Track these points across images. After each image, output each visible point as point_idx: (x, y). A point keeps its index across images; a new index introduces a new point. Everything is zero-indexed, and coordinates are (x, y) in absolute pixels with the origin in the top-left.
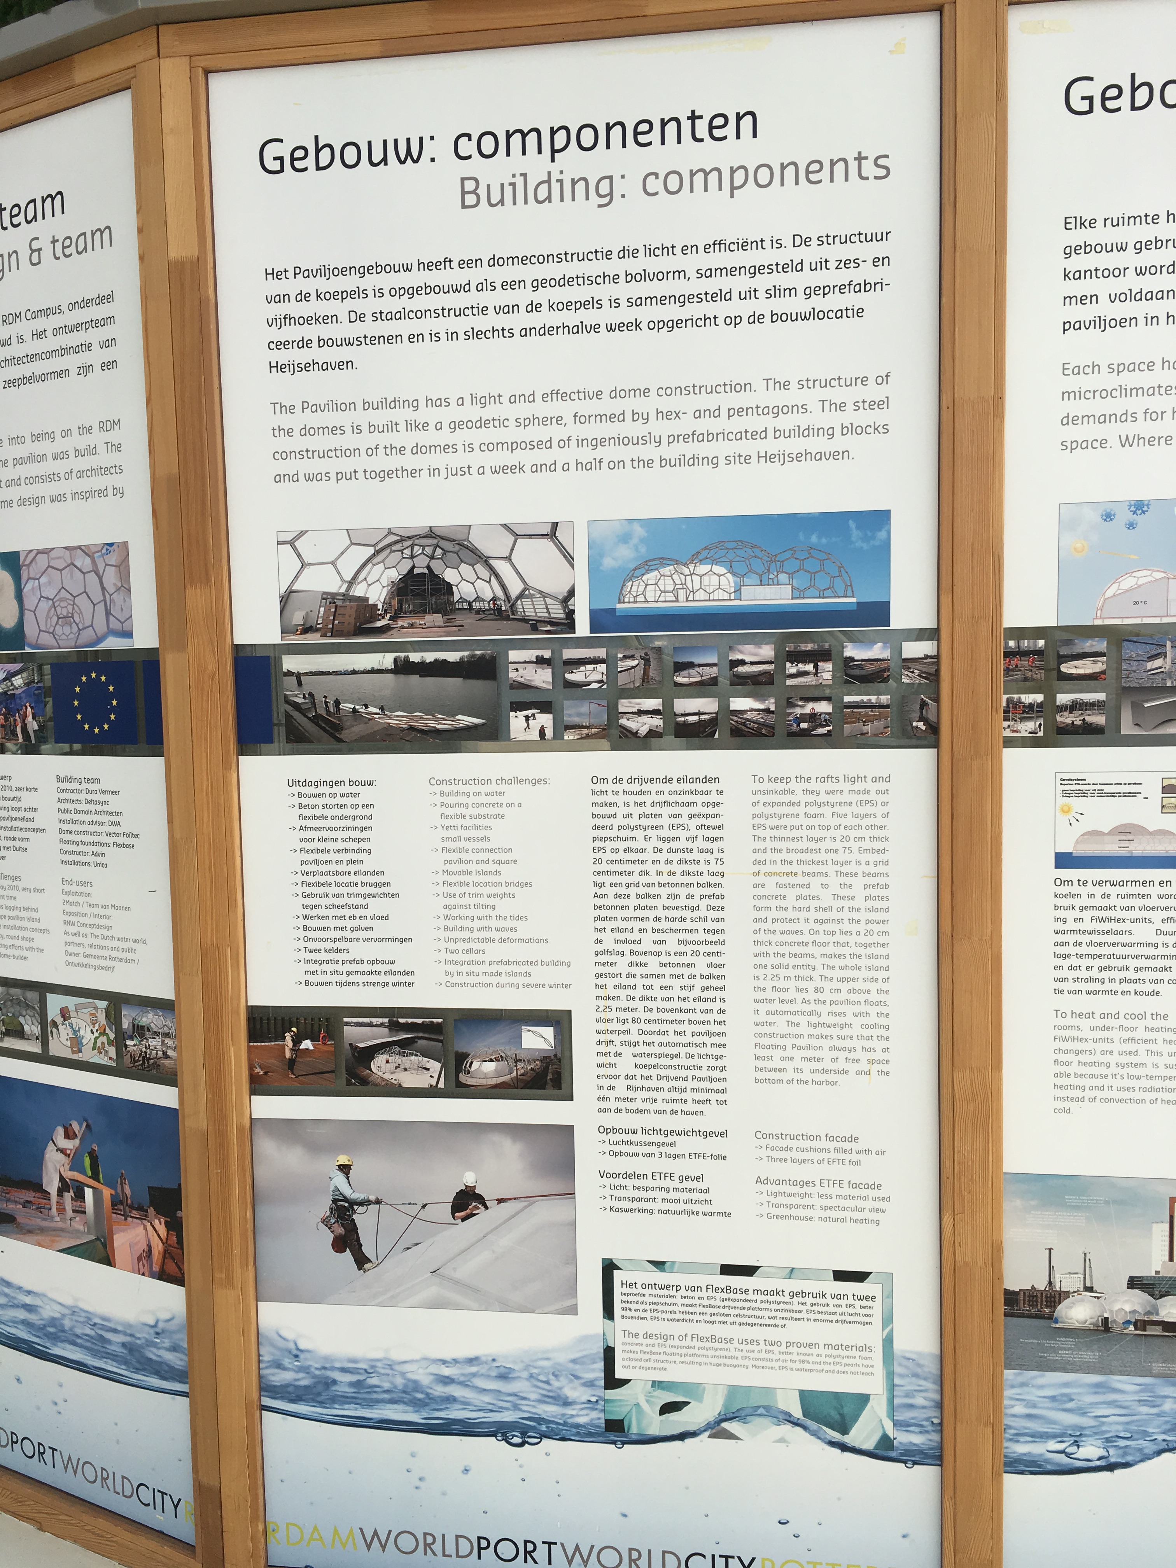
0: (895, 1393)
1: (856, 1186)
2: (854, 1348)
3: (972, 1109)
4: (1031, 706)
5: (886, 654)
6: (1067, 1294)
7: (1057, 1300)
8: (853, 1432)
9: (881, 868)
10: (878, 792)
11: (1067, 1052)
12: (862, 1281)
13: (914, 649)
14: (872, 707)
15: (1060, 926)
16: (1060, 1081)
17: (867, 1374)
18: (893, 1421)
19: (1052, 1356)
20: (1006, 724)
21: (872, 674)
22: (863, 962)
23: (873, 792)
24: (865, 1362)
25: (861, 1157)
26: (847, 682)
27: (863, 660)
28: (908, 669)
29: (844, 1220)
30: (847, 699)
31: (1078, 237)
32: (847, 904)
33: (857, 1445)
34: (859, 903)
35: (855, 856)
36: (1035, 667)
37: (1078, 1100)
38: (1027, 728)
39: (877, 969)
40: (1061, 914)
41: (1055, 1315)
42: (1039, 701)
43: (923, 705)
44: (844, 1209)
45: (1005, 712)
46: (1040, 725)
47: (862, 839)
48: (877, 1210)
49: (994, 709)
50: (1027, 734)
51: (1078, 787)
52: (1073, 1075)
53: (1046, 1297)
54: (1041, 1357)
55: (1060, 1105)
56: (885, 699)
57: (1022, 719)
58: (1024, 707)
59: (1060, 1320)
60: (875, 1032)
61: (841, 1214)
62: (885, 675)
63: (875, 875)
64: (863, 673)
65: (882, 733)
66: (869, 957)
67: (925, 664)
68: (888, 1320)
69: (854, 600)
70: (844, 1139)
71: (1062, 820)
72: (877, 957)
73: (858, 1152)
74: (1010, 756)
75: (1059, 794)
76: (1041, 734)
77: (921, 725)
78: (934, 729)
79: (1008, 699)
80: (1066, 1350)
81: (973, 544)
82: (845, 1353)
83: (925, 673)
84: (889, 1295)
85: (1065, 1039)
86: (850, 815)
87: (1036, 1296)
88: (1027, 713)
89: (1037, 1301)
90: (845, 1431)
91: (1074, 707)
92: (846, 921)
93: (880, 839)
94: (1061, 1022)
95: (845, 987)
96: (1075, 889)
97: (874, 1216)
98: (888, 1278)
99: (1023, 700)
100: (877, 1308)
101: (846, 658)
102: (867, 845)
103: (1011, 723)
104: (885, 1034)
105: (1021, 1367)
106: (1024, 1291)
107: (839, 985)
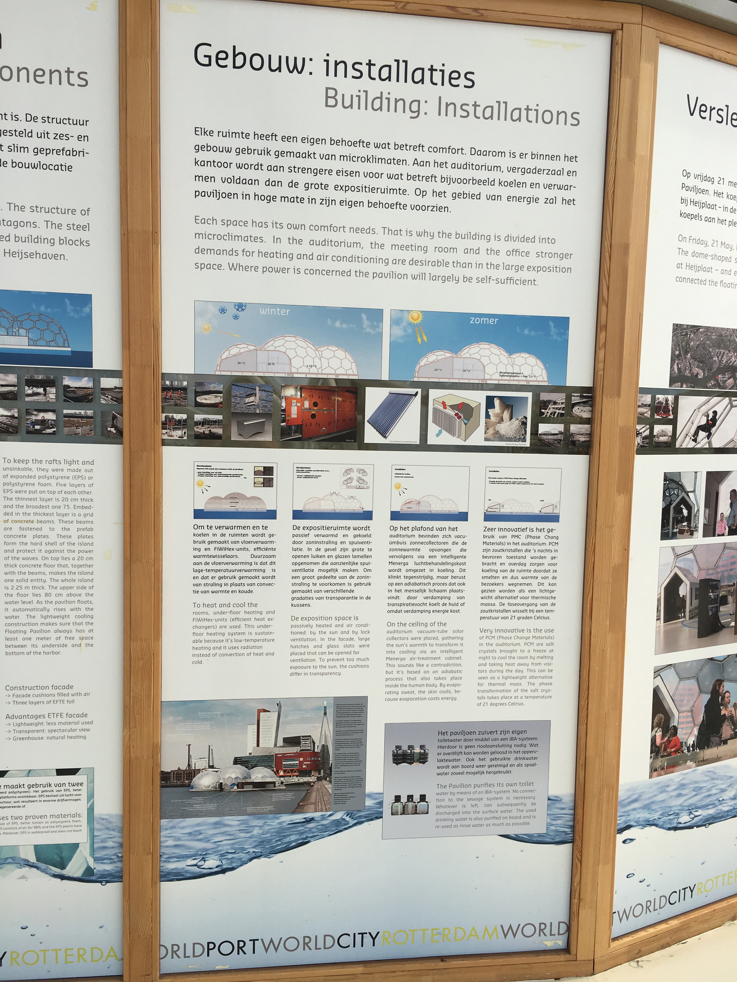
0: (95, 841)
1: (71, 716)
2: (69, 816)
3: (141, 664)
4: (179, 421)
5: (90, 385)
6: (199, 771)
7: (193, 775)
8: (68, 867)
9: (88, 518)
10: (86, 471)
11: (200, 627)
12: (74, 774)
13: (107, 383)
14: (82, 417)
15: (197, 553)
16: (196, 645)
17: (77, 831)
18: (94, 857)
19: (190, 809)
20: (164, 431)
21: (82, 397)
22: (77, 577)
23: (83, 471)
24: (76, 824)
25: (75, 698)
26: (65, 401)
27: (76, 388)
28: (104, 394)
29: (63, 738)
30: (65, 412)
31: (203, 140)
32: (66, 540)
33: (71, 875)
34: (74, 539)
35: (72, 510)
36: (181, 398)
37: (206, 655)
38: (177, 434)
39: (86, 581)
40: (197, 546)
41: (192, 784)
42: (184, 418)
43: (114, 417)
44: (64, 731)
45: (163, 424)
46: (185, 433)
47: (76, 500)
48: (84, 730)
49: (155, 423)
50: (177, 438)
51: (207, 471)
52: (203, 641)
53: (187, 774)
54: (183, 810)
55: (196, 659)
56: (90, 413)
57: (175, 429)
58: (175, 421)
59: (194, 787)
60: (84, 620)
61: (62, 734)
62: (90, 398)
63: (84, 522)
64: (76, 395)
65: (88, 434)
66: (80, 573)
67: (115, 392)
68: (91, 796)
69: (69, 349)
70: (64, 687)
71: (198, 490)
72: (86, 573)
73: (73, 695)
74: (166, 450)
75: (196, 474)
76: (185, 438)
77: (113, 430)
78: (120, 432)
79: (166, 416)
80: (198, 804)
81: (141, 320)
82: (64, 819)
83: (115, 398)
84: (91, 781)
85: (199, 620)
86: (68, 485)
87: (181, 774)
88: (177, 425)
89: (181, 777)
90: (63, 867)
91: (204, 423)
92: (66, 551)
93: (87, 500)
94: (197, 610)
95: (65, 592)
96: (205, 531)
97: (83, 734)
98: (91, 771)
99: (175, 417)
100: (84, 790)
101: (65, 386)
102: (79, 503)
103: (168, 431)
104: (90, 620)
105: (172, 817)
106: (173, 772)
107: (61, 591)
